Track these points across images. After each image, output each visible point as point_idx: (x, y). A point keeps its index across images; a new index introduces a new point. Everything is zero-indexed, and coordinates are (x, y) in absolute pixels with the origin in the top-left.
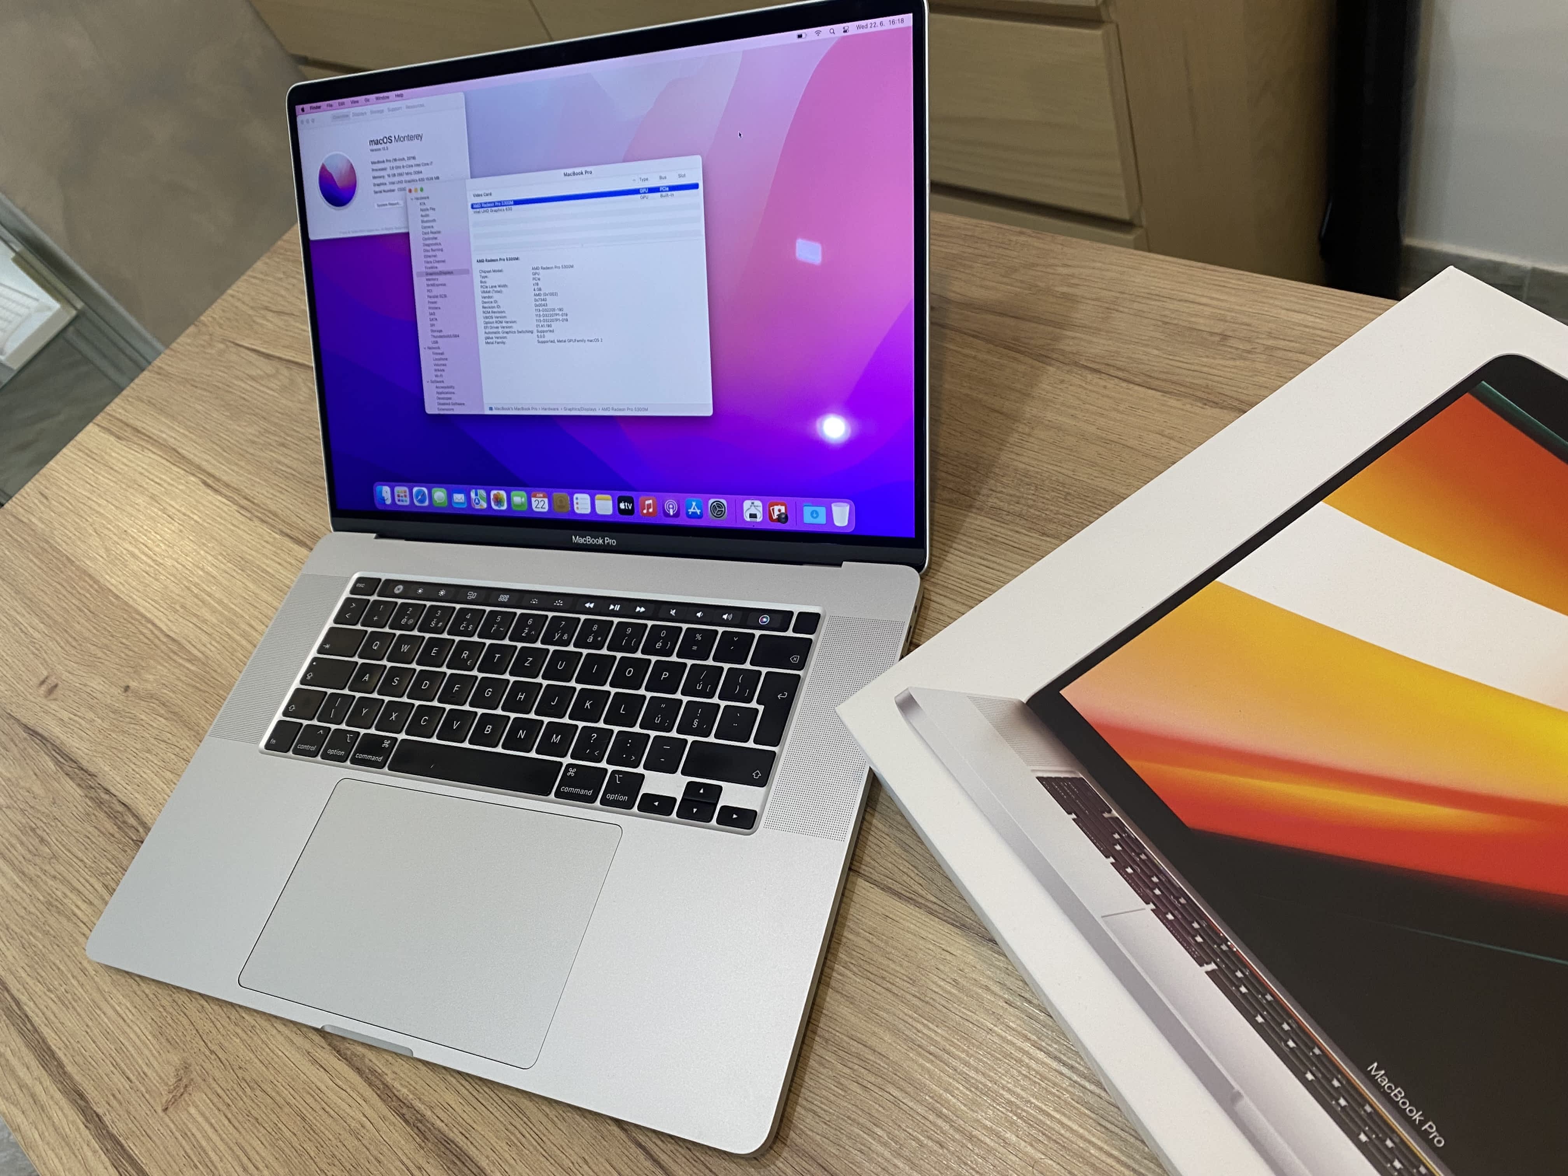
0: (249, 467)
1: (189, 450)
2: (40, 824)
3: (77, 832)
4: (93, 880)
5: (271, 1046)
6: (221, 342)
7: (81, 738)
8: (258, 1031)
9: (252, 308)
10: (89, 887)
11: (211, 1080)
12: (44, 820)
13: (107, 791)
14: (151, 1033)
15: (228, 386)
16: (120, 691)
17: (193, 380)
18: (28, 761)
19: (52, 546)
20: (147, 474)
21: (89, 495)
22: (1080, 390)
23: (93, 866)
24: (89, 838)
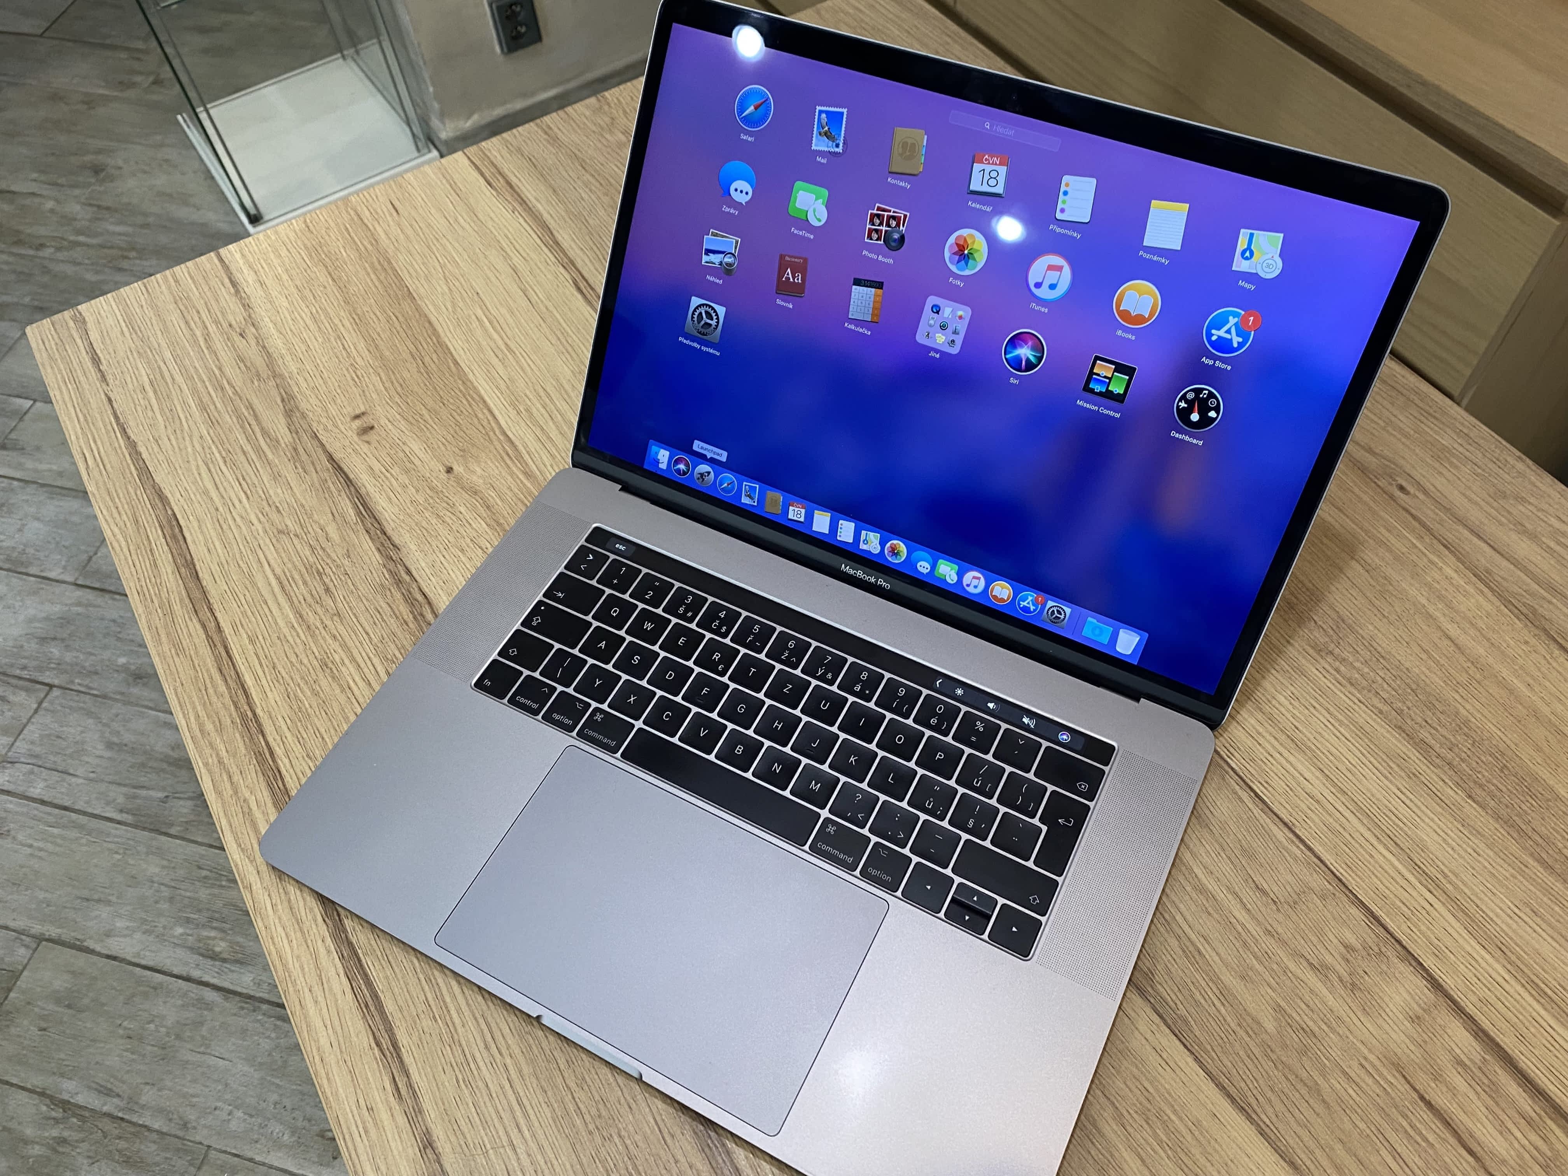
1: (564, 237)
2: (328, 570)
3: (367, 600)
4: (376, 661)
7: (390, 499)
10: (371, 667)
12: (334, 569)
13: (409, 572)
16: (442, 469)
17: (584, 160)
18: (327, 496)
19: (394, 270)
20: (514, 241)
21: (444, 232)
22: (1543, 662)
23: (379, 645)
24: (379, 612)
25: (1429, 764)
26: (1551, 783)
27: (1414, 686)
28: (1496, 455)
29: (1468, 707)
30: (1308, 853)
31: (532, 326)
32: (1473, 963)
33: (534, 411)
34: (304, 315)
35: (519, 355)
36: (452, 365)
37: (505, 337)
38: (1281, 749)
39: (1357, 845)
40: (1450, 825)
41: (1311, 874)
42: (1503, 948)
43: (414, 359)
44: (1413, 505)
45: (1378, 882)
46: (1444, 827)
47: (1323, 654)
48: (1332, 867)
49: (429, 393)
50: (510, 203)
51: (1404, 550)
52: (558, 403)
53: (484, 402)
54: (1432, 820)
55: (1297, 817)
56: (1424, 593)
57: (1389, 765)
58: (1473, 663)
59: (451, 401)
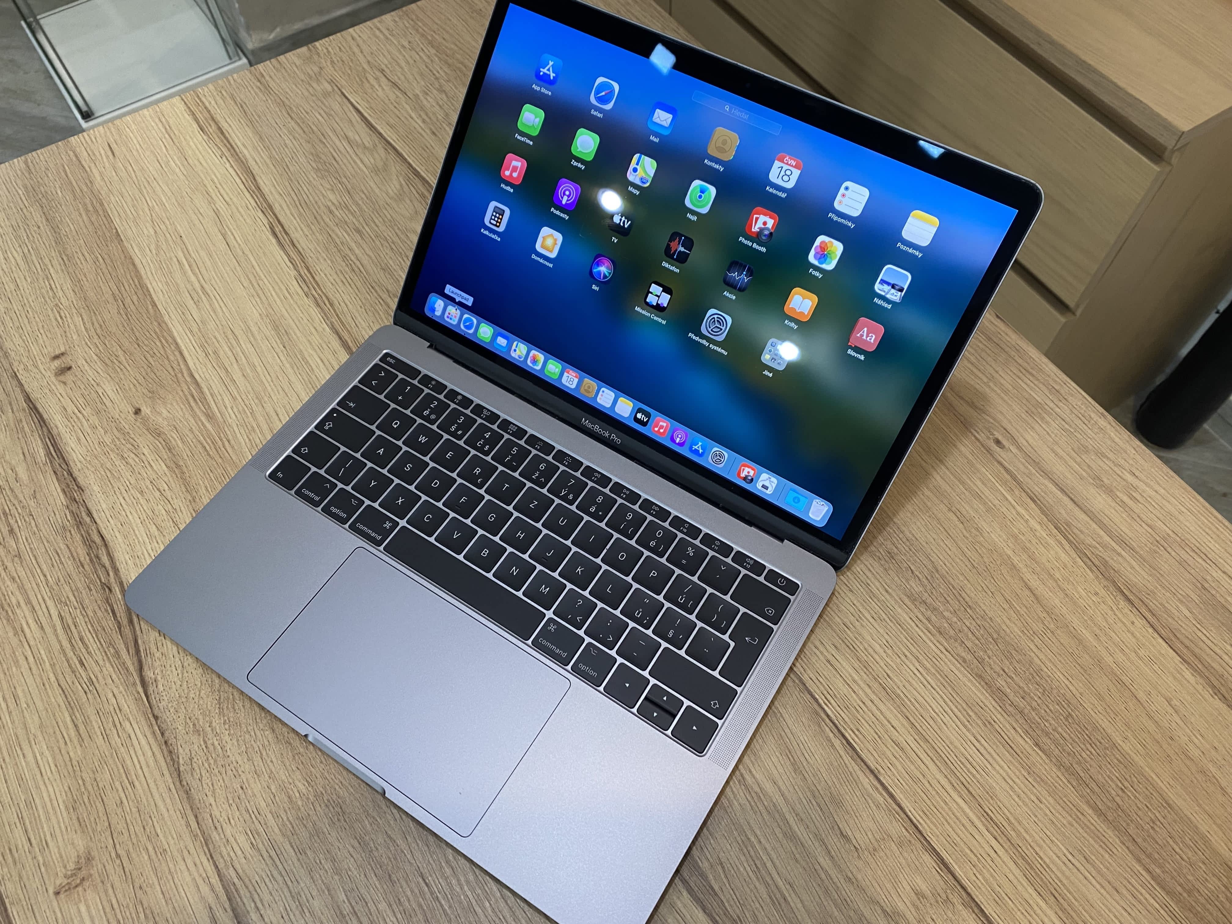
0: (320, 237)
1: (266, 183)
2: (14, 511)
3: (48, 542)
4: (50, 603)
5: (176, 881)
6: (329, 83)
7: (79, 440)
8: (168, 859)
9: (369, 62)
10: (45, 610)
11: (109, 885)
12: (20, 511)
13: (90, 514)
14: (64, 802)
15: (323, 135)
16: (131, 410)
17: (291, 108)
18: (20, 436)
19: (105, 211)
20: (219, 186)
21: (156, 176)
22: (1110, 612)
23: (54, 587)
24: (58, 554)
25: (1003, 713)
26: (1109, 731)
27: (995, 636)
28: (1082, 412)
29: (1042, 656)
30: (890, 800)
31: (228, 269)
32: (1029, 910)
33: (221, 353)
34: (16, 255)
35: (213, 297)
36: (150, 307)
37: (201, 279)
38: (873, 697)
39: (934, 793)
40: (1018, 773)
41: (891, 822)
42: (1057, 895)
43: (116, 300)
44: (1006, 459)
45: (950, 830)
46: (1012, 775)
47: (917, 603)
48: (910, 814)
49: (126, 335)
50: (219, 148)
51: (996, 502)
52: (243, 346)
53: (177, 344)
54: (1002, 767)
55: (883, 764)
56: (1010, 545)
57: (968, 714)
58: (1048, 613)
59: (146, 342)
